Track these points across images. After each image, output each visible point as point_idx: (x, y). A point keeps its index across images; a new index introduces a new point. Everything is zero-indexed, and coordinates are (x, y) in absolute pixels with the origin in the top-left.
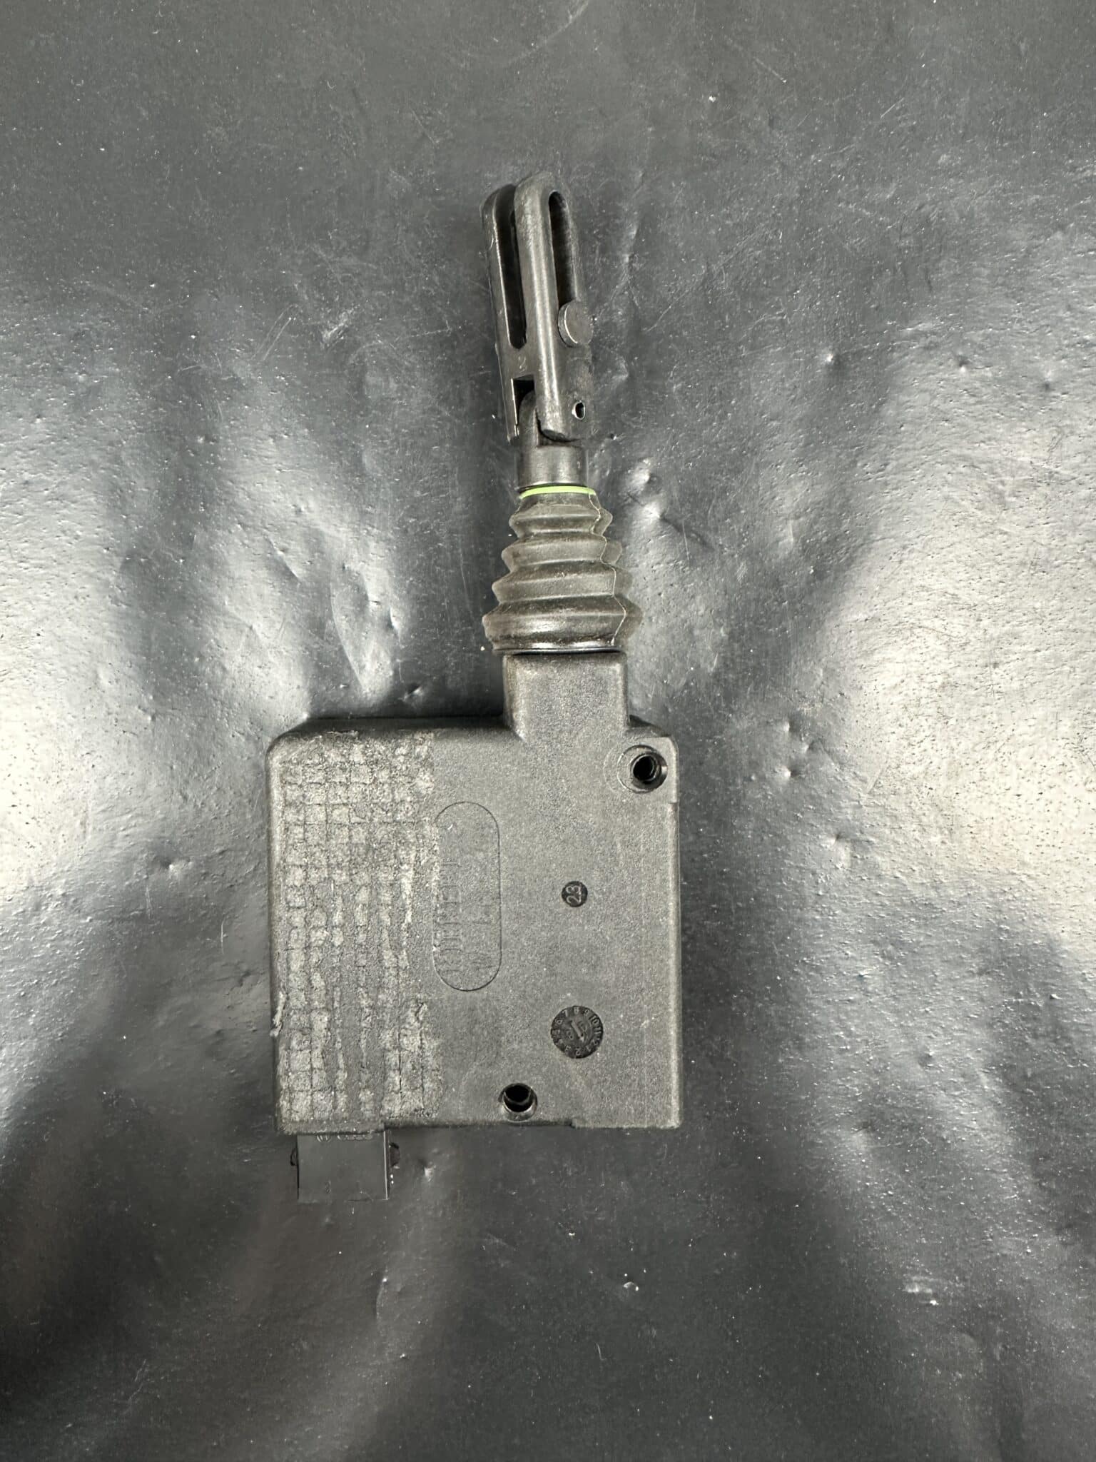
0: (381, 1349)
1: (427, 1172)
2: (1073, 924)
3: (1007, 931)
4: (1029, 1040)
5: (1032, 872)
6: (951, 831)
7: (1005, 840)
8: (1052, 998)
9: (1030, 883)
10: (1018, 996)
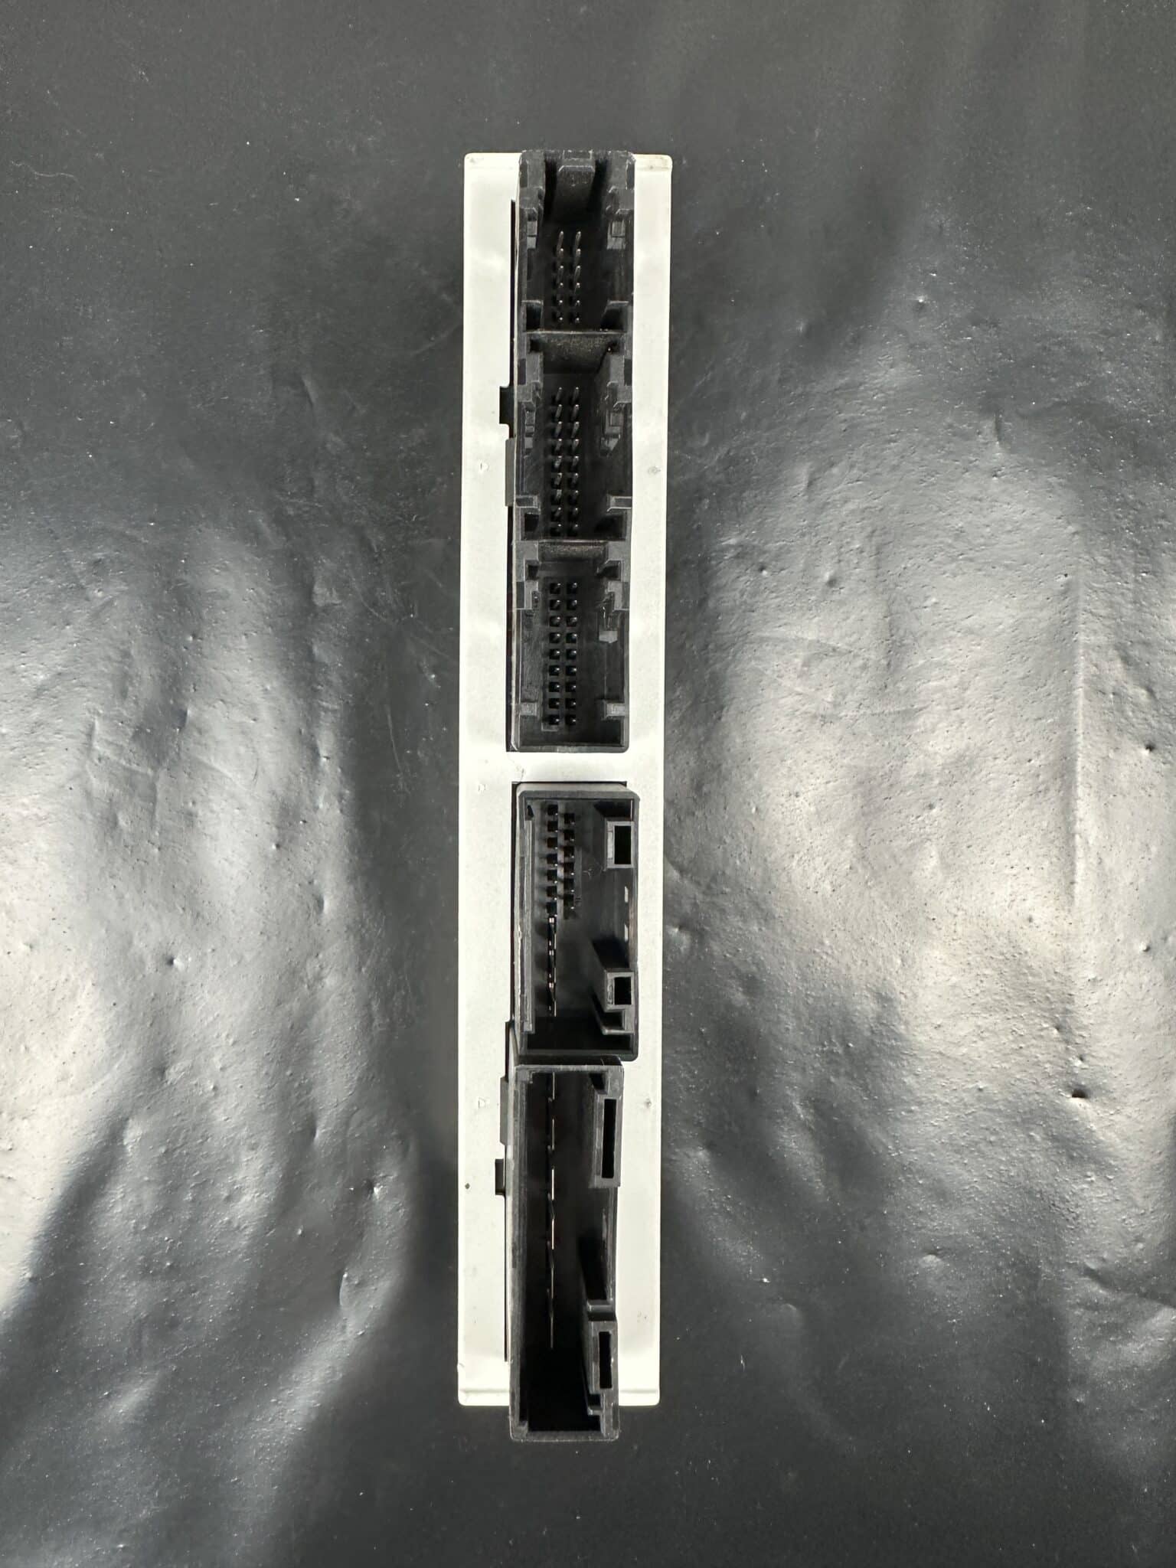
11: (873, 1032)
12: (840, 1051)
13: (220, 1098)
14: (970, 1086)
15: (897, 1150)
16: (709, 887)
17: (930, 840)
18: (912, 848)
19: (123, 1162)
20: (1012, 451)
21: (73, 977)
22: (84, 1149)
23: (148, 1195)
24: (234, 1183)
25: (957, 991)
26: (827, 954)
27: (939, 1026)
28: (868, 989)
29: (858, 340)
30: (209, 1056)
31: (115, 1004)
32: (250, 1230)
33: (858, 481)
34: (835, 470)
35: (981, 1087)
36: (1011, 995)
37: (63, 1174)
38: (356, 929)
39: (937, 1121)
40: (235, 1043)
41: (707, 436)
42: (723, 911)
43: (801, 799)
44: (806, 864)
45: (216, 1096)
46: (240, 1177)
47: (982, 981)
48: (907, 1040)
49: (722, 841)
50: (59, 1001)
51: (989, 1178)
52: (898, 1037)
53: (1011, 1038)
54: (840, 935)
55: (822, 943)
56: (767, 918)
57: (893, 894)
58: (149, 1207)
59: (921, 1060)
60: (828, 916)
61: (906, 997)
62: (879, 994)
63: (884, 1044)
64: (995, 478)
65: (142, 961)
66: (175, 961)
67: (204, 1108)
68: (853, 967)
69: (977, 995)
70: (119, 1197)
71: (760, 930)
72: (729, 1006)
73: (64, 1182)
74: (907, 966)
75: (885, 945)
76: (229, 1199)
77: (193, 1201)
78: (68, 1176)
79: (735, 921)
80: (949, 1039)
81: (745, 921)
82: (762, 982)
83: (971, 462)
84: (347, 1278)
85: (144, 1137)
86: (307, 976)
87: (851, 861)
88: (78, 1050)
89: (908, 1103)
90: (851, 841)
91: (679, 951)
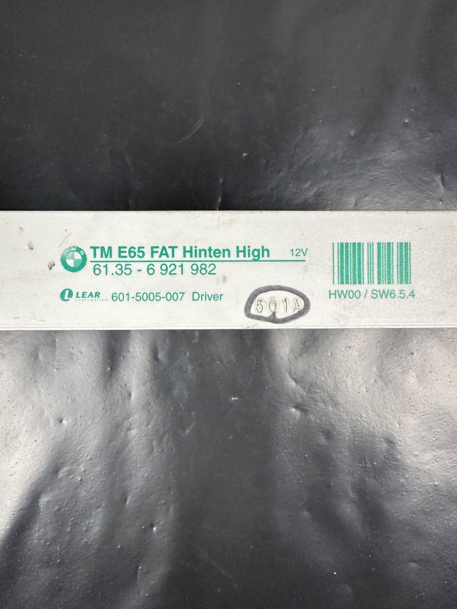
0: (139, 592)
1: (154, 529)
2: (380, 438)
3: (357, 441)
4: (367, 479)
5: (365, 420)
6: (335, 405)
7: (355, 408)
8: (374, 464)
9: (365, 424)
10: (362, 464)
11: (385, 458)
12: (370, 466)
13: (83, 484)
14: (432, 483)
15: (396, 513)
16: (309, 390)
17: (412, 369)
18: (404, 371)
19: (39, 513)
20: (449, 189)
21: (17, 428)
22: (21, 507)
23: (49, 528)
24: (89, 524)
25: (425, 439)
26: (364, 421)
27: (416, 455)
28: (383, 438)
29: (376, 140)
30: (79, 465)
31: (35, 441)
32: (96, 546)
33: (378, 203)
34: (367, 199)
35: (436, 484)
36: (450, 441)
37: (11, 519)
38: (146, 406)
39: (415, 500)
40: (90, 459)
41: (309, 183)
42: (316, 401)
43: (352, 349)
44: (354, 379)
45: (81, 484)
46: (92, 521)
47: (436, 435)
48: (402, 462)
49: (315, 368)
50: (10, 439)
51: (440, 527)
52: (397, 460)
53: (450, 461)
54: (370, 412)
55: (361, 416)
56: (336, 404)
57: (394, 394)
58: (50, 535)
59: (408, 472)
60: (364, 404)
61: (401, 442)
62: (388, 440)
63: (391, 463)
64: (441, 202)
65: (48, 421)
66: (64, 421)
67: (76, 488)
68: (376, 427)
69: (434, 441)
70: (37, 529)
71: (333, 410)
72: (318, 445)
73: (10, 522)
74: (401, 428)
75: (391, 418)
76: (87, 531)
77: (71, 531)
78: (12, 520)
79: (321, 405)
80: (421, 461)
81: (326, 405)
82: (334, 434)
83: (430, 195)
84: (141, 569)
85: (48, 501)
86: (124, 428)
87: (375, 378)
88: (18, 461)
89: (402, 491)
90: (374, 368)
91: (296, 419)
